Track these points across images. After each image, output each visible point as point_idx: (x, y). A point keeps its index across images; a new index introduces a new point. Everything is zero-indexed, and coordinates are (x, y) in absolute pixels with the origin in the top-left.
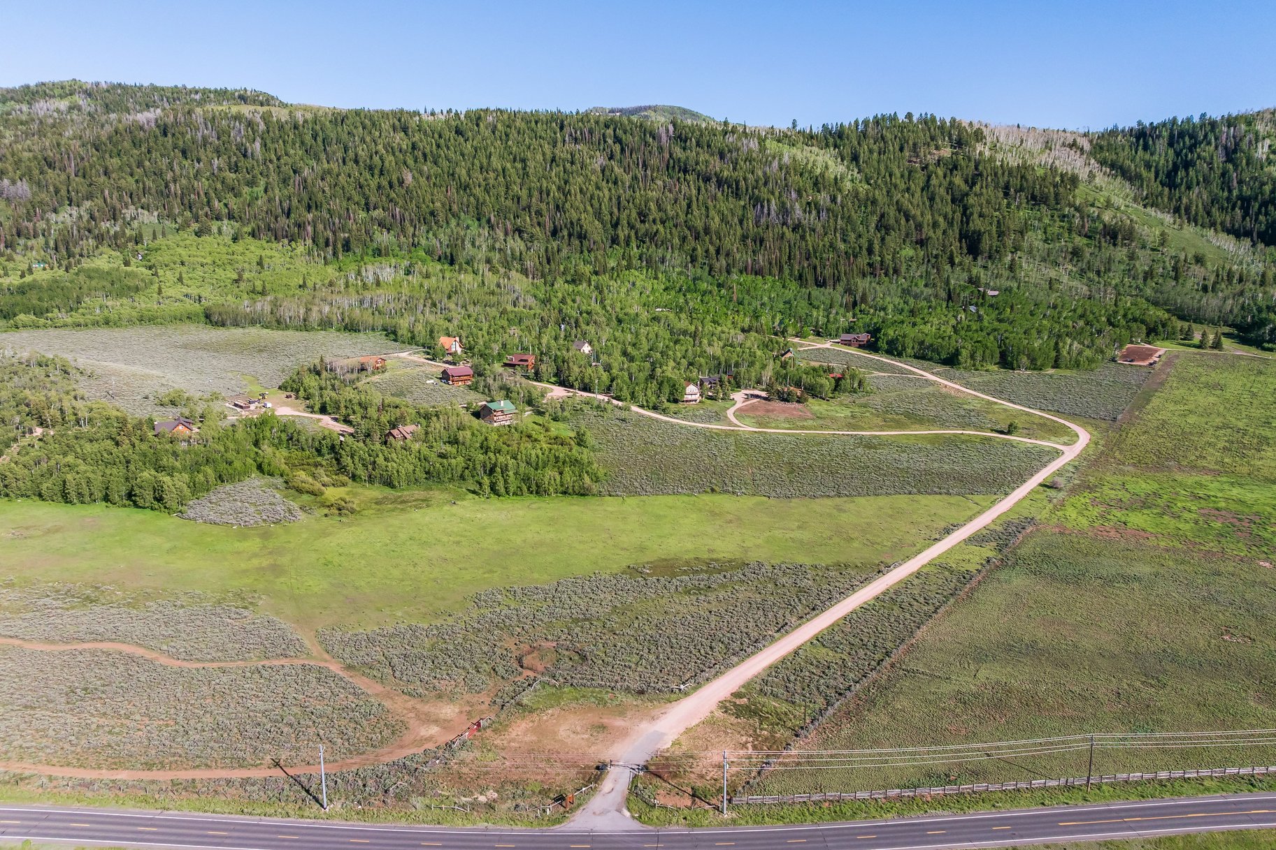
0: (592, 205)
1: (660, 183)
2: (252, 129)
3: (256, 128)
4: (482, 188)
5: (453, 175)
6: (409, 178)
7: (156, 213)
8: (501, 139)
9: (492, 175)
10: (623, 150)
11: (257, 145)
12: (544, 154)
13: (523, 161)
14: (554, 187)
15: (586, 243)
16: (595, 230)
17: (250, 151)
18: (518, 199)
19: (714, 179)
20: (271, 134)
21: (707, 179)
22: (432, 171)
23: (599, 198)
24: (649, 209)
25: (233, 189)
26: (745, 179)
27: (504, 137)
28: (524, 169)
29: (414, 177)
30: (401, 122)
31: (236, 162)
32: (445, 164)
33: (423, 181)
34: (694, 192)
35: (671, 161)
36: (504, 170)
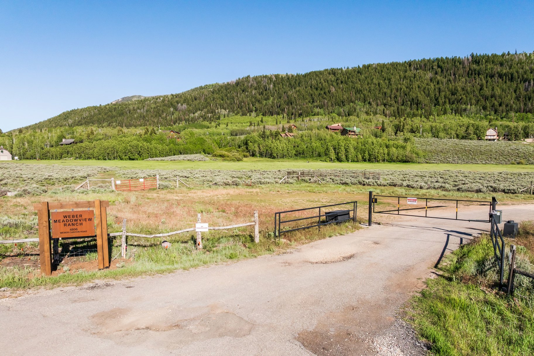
0: (424, 92)
1: (463, 79)
2: (270, 80)
3: (272, 80)
4: (368, 91)
5: (354, 88)
6: (333, 90)
7: (227, 110)
8: (379, 73)
9: (373, 85)
10: (442, 71)
11: (272, 86)
12: (400, 76)
13: (389, 80)
14: (404, 87)
15: (420, 106)
16: (426, 101)
17: (268, 88)
18: (385, 94)
19: (497, 75)
20: (278, 81)
21: (492, 76)
22: (344, 87)
23: (428, 89)
24: (457, 90)
25: (259, 101)
26: (517, 72)
27: (380, 72)
28: (389, 82)
29: (335, 90)
30: (333, 72)
31: (262, 92)
32: (351, 84)
33: (339, 91)
34: (484, 82)
35: (470, 71)
36: (379, 84)
